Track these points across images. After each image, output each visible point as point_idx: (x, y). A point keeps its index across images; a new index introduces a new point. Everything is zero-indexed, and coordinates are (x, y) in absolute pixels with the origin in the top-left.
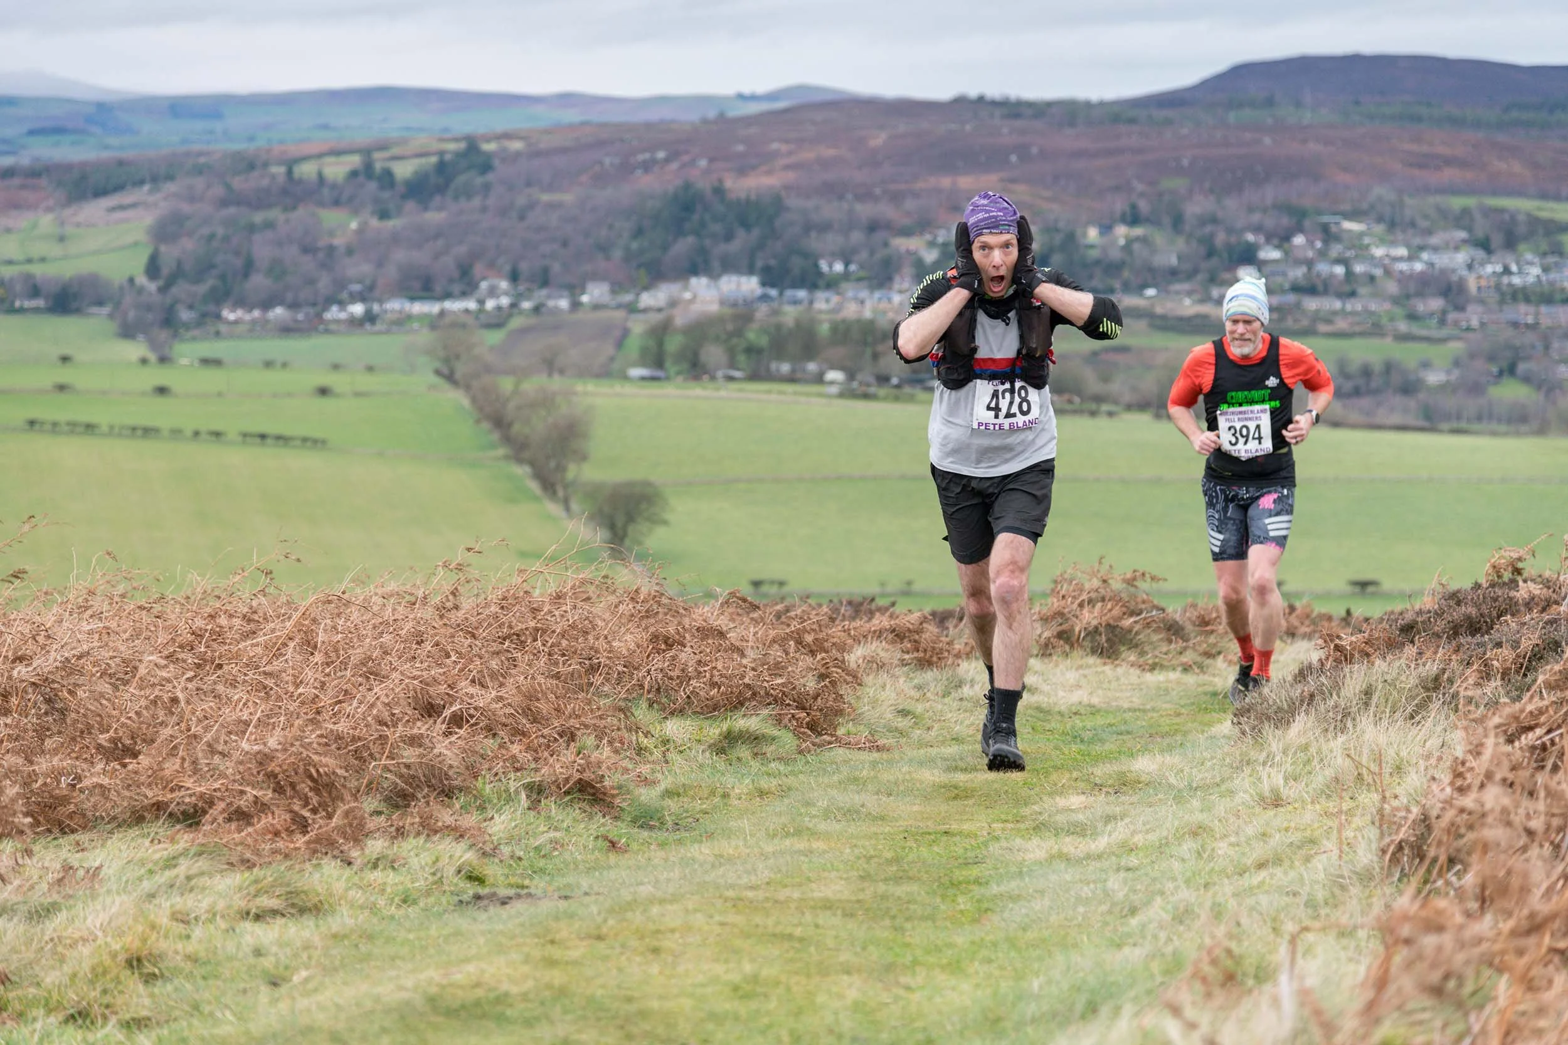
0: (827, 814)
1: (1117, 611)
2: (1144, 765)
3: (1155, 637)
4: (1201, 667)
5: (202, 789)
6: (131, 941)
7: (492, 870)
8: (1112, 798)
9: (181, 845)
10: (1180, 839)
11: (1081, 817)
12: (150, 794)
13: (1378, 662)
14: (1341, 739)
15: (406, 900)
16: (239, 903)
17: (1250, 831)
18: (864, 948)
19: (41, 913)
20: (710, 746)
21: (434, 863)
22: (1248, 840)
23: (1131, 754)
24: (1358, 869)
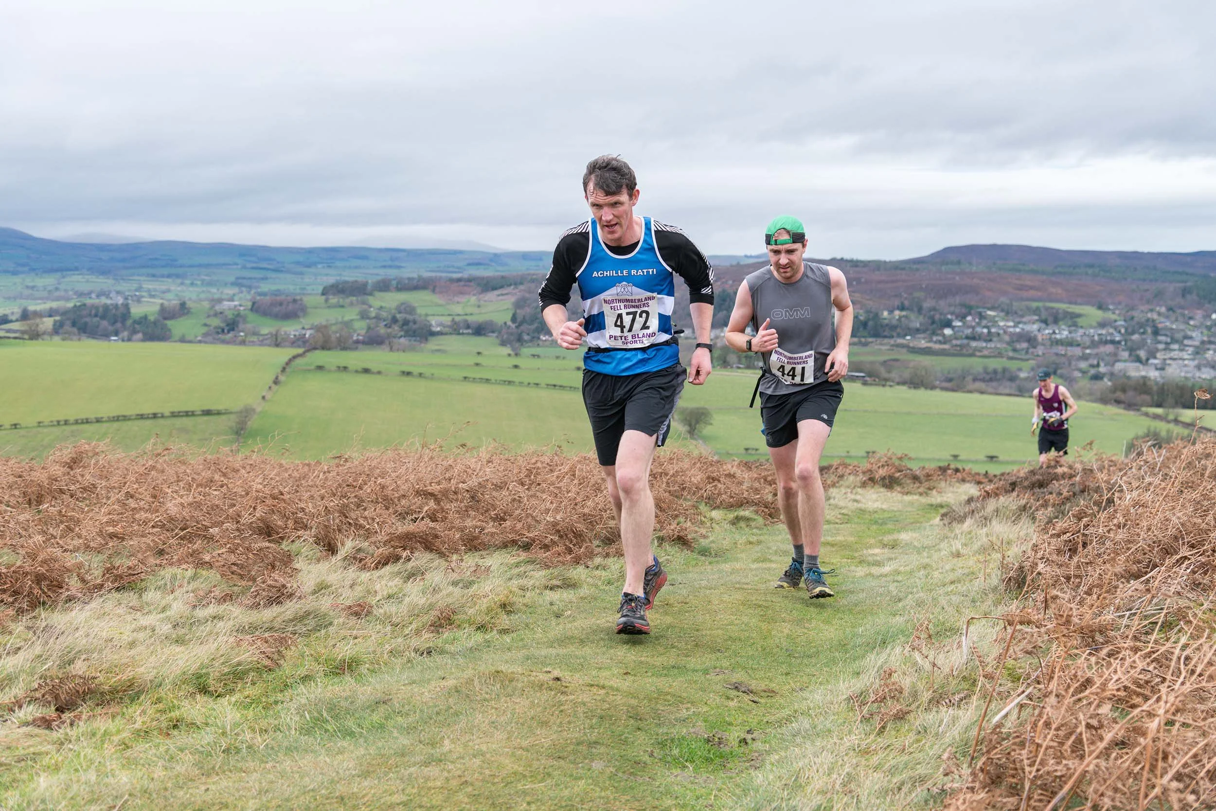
1: (893, 471)
2: (904, 537)
3: (908, 481)
4: (927, 494)
5: (531, 535)
6: (502, 598)
8: (891, 551)
9: (521, 558)
10: (919, 570)
11: (878, 558)
12: (510, 536)
13: (1001, 498)
14: (985, 530)
15: (609, 583)
16: (544, 581)
17: (947, 567)
19: (468, 585)
20: (729, 522)
22: (947, 572)
23: (899, 532)
24: (992, 587)
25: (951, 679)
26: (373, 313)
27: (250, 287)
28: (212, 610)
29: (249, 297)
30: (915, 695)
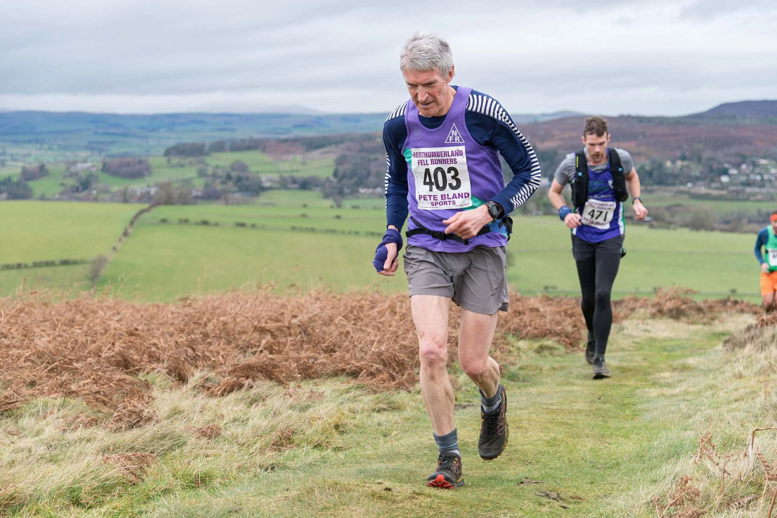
0: (577, 377)
1: (679, 303)
2: (691, 361)
3: (693, 313)
4: (710, 324)
5: (358, 365)
6: (335, 419)
7: (460, 395)
8: (680, 374)
9: (351, 385)
10: (706, 390)
11: (669, 381)
12: (340, 366)
14: (764, 354)
16: (371, 405)
17: (731, 387)
18: (593, 428)
19: (304, 409)
20: (534, 351)
22: (731, 391)
23: (686, 356)
24: (772, 403)
25: (739, 483)
26: (210, 171)
27: (101, 151)
28: (81, 432)
29: (100, 159)
30: (708, 499)
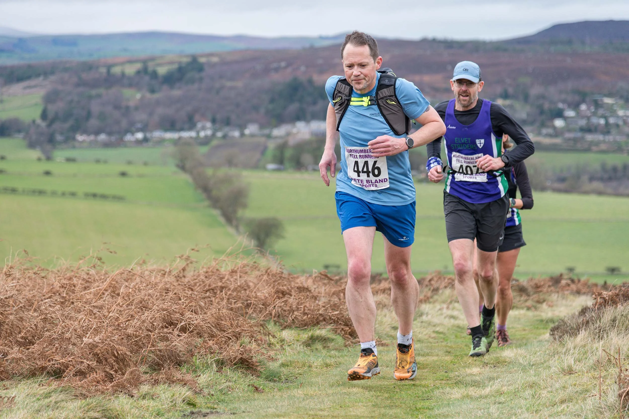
2: (508, 354)
4: (536, 308)
5: (63, 361)
7: (199, 400)
8: (493, 369)
9: (52, 387)
10: (524, 389)
11: (477, 378)
12: (39, 363)
13: (619, 306)
14: (601, 343)
15: (159, 414)
17: (557, 385)
20: (303, 343)
21: (172, 396)
22: (557, 390)
24: (608, 404)
